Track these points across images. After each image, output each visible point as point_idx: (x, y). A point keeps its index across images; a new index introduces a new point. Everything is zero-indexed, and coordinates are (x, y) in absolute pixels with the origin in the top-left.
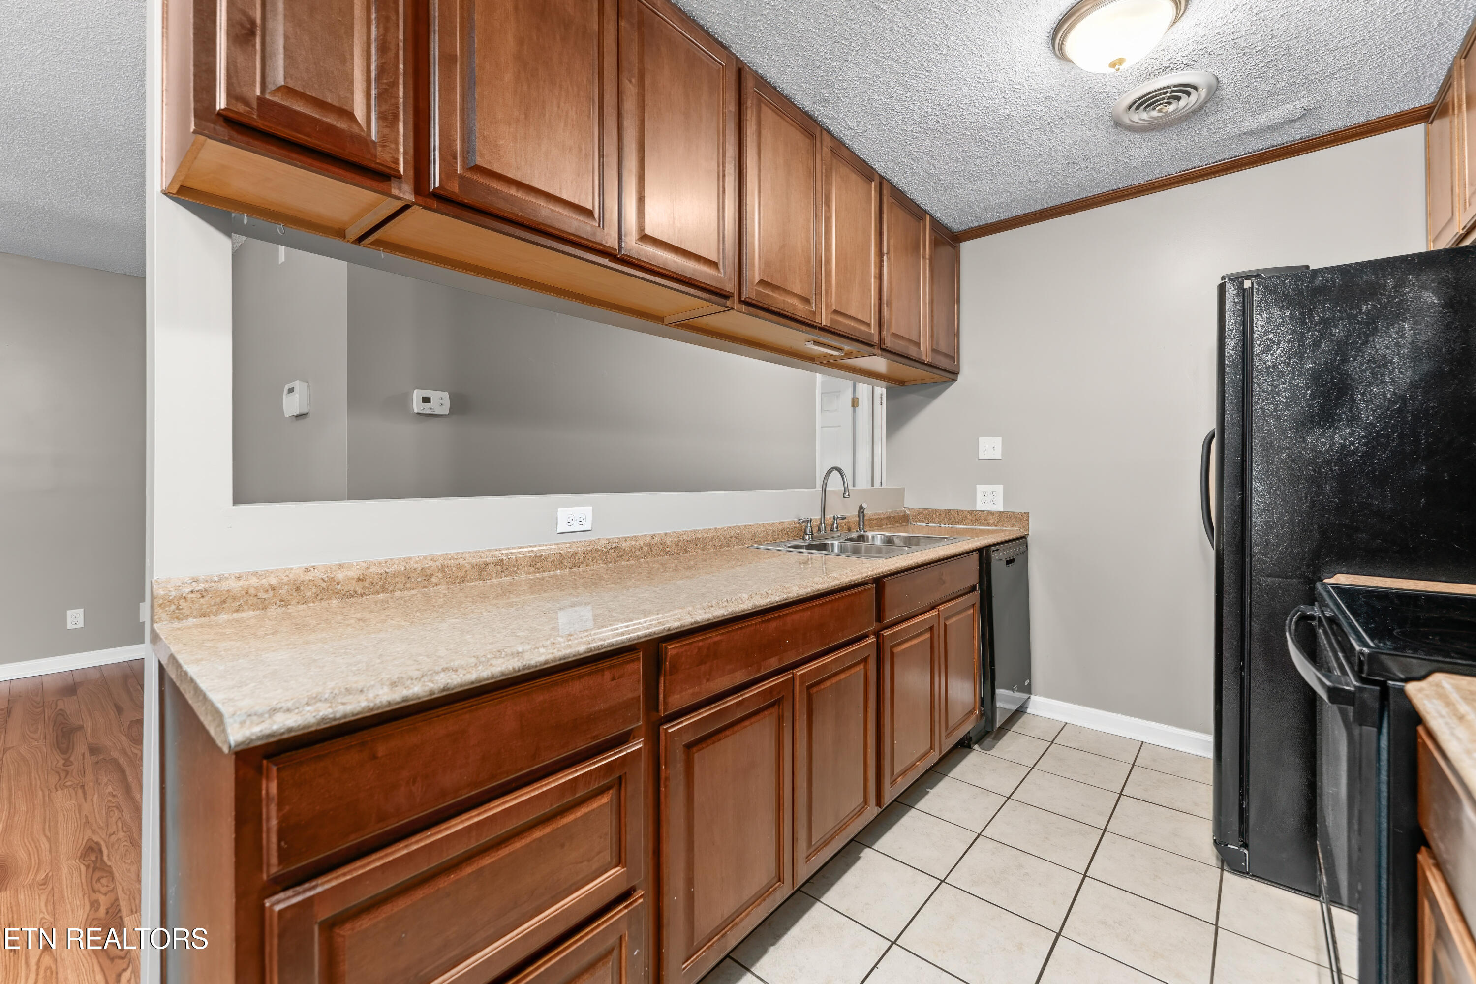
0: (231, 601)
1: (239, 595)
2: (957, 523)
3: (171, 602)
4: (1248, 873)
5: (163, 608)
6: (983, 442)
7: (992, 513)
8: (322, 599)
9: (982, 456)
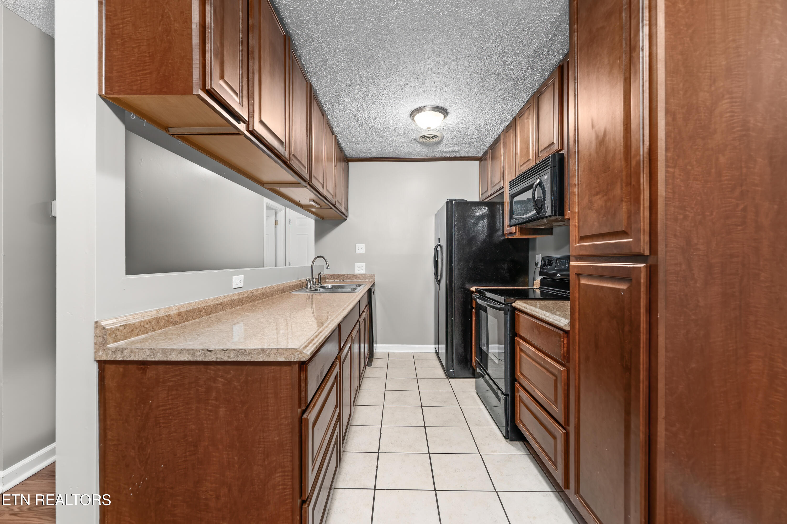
0: (135, 330)
1: (138, 326)
2: (347, 279)
3: (113, 332)
4: (454, 377)
5: (110, 336)
6: (358, 246)
7: (362, 274)
8: (166, 326)
9: (357, 251)
